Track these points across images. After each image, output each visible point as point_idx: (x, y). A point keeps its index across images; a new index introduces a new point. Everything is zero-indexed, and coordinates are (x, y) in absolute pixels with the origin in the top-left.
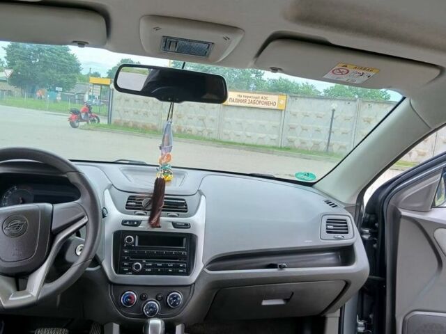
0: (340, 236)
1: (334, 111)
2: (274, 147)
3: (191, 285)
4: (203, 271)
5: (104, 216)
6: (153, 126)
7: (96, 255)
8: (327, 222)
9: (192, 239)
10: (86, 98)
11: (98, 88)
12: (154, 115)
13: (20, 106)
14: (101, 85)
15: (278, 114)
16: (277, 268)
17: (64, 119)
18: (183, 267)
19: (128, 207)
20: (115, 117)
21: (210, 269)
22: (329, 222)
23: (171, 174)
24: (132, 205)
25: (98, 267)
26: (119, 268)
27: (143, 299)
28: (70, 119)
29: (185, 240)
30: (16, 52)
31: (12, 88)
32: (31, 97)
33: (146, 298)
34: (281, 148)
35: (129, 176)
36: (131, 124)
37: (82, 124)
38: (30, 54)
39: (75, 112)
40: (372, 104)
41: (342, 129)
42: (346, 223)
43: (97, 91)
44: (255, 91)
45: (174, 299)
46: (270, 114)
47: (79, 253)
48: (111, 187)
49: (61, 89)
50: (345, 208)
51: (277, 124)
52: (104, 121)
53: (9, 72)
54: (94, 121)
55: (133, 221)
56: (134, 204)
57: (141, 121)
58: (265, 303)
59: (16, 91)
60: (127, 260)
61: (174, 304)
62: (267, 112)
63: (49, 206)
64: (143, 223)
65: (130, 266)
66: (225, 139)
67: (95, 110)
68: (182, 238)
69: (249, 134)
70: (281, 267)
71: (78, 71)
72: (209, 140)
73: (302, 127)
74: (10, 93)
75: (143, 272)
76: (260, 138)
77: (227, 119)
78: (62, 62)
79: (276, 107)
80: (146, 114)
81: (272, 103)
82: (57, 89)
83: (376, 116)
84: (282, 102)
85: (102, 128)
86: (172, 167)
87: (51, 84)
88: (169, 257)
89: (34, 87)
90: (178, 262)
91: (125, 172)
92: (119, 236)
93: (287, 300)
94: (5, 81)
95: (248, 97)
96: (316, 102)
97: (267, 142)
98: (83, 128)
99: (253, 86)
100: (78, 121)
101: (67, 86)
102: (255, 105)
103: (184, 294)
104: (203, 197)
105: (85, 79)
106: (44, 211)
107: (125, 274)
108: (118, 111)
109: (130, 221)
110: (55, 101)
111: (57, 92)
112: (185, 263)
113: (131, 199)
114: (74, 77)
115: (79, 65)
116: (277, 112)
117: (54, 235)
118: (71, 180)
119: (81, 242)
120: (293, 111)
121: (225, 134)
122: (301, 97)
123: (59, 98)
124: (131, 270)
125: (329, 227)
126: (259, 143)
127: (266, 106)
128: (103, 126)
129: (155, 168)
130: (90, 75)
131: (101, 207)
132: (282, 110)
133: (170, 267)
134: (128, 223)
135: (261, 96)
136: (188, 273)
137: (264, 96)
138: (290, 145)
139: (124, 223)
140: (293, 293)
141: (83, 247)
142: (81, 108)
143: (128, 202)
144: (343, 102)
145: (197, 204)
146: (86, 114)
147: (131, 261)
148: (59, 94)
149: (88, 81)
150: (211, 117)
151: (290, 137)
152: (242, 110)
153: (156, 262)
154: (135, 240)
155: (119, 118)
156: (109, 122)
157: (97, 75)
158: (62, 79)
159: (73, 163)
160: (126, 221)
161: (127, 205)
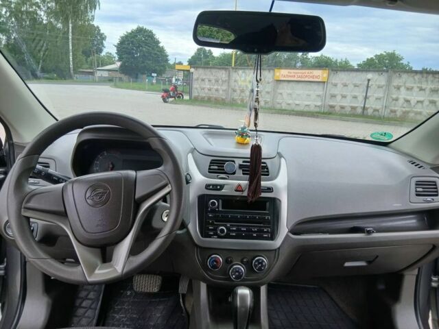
0: (429, 198)
1: (369, 80)
2: (319, 113)
3: (275, 250)
4: (287, 235)
5: (188, 182)
6: (223, 99)
7: (183, 220)
8: (416, 184)
9: (275, 203)
10: (174, 80)
11: (182, 73)
12: (223, 91)
13: (127, 88)
14: (183, 70)
15: (321, 85)
16: (364, 233)
17: (158, 97)
18: (267, 232)
19: (211, 171)
20: (195, 94)
21: (295, 234)
22: (418, 184)
23: (249, 137)
24: (214, 169)
25: (185, 230)
26: (204, 232)
27: (228, 262)
28: (163, 96)
29: (268, 204)
30: (124, 48)
31: (122, 76)
32: (136, 82)
33: (231, 262)
34: (324, 113)
35: (210, 140)
36: (206, 98)
37: (171, 99)
38: (133, 49)
39: (166, 91)
40: (401, 74)
41: (376, 95)
42: (435, 185)
43: (181, 76)
44: (302, 67)
45: (259, 263)
46: (315, 87)
47: (165, 219)
48: (193, 150)
49: (156, 75)
50: (431, 168)
51: (321, 93)
52: (186, 97)
53: (119, 64)
54: (179, 97)
55: (217, 185)
56: (216, 167)
57: (214, 95)
58: (347, 264)
59: (125, 77)
60: (212, 224)
61: (260, 269)
62: (313, 84)
63: (132, 173)
64: (225, 187)
65: (215, 229)
66: (278, 107)
67: (180, 89)
68: (265, 202)
69: (297, 102)
70: (369, 232)
71: (167, 60)
72: (265, 109)
73: (342, 95)
74: (121, 79)
75: (228, 236)
76: (306, 105)
77: (279, 91)
78: (155, 54)
79: (320, 80)
80: (217, 90)
81: (316, 77)
82: (153, 74)
83: (405, 83)
84: (325, 75)
85: (186, 102)
86: (251, 130)
87: (148, 71)
88: (253, 221)
89: (137, 75)
90: (262, 227)
91: (206, 136)
92: (203, 200)
93: (369, 262)
94: (117, 71)
95: (296, 73)
96: (354, 74)
97: (312, 109)
98: (171, 102)
99: (299, 64)
100: (168, 98)
101: (160, 73)
102: (303, 79)
103: (268, 258)
104: (283, 160)
105: (173, 67)
106: (127, 179)
107: (210, 237)
108: (196, 89)
109: (213, 185)
110: (152, 84)
111: (153, 77)
112: (269, 227)
113: (212, 162)
114: (163, 66)
115: (167, 56)
116: (321, 84)
117: (138, 204)
118: (154, 147)
119: (166, 208)
120: (333, 82)
121: (278, 103)
122: (341, 71)
123: (154, 81)
124: (216, 234)
125: (418, 189)
126: (306, 109)
127: (311, 79)
128: (187, 101)
129: (234, 131)
130: (175, 64)
131: (184, 174)
132: (324, 82)
133: (255, 232)
134: (211, 187)
135: (307, 71)
136: (272, 238)
137: (309, 71)
138: (331, 110)
139: (207, 187)
140: (377, 257)
141: (169, 213)
142: (170, 88)
143: (210, 166)
144: (377, 73)
145: (277, 167)
146: (174, 92)
147: (216, 225)
148: (155, 78)
149: (174, 68)
150: (266, 90)
151: (331, 103)
152: (292, 83)
153: (241, 226)
154: (218, 204)
155: (197, 94)
156: (190, 98)
157: (180, 63)
158: (156, 67)
159: (155, 129)
160: (209, 185)
161: (209, 169)
